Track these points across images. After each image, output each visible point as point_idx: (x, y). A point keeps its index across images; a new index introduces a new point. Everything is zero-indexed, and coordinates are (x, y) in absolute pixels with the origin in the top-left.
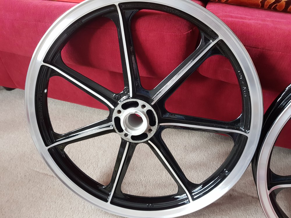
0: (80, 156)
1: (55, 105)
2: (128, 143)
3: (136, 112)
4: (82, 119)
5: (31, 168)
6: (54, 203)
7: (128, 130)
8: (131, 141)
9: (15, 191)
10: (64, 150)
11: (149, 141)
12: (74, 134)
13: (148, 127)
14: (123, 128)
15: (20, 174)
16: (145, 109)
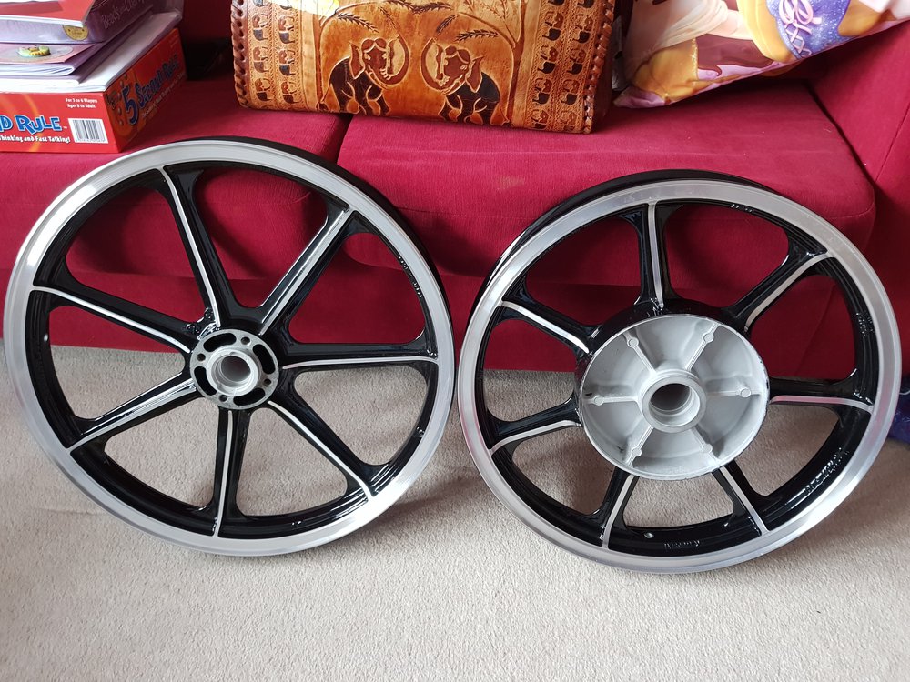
0: (143, 461)
1: (62, 359)
2: (230, 412)
3: (233, 353)
4: (134, 381)
5: (36, 506)
6: (102, 563)
7: (226, 387)
8: (236, 407)
9: (9, 558)
10: (106, 451)
11: (270, 402)
12: (121, 415)
13: (261, 377)
14: (215, 386)
15: (13, 523)
16: (249, 344)
